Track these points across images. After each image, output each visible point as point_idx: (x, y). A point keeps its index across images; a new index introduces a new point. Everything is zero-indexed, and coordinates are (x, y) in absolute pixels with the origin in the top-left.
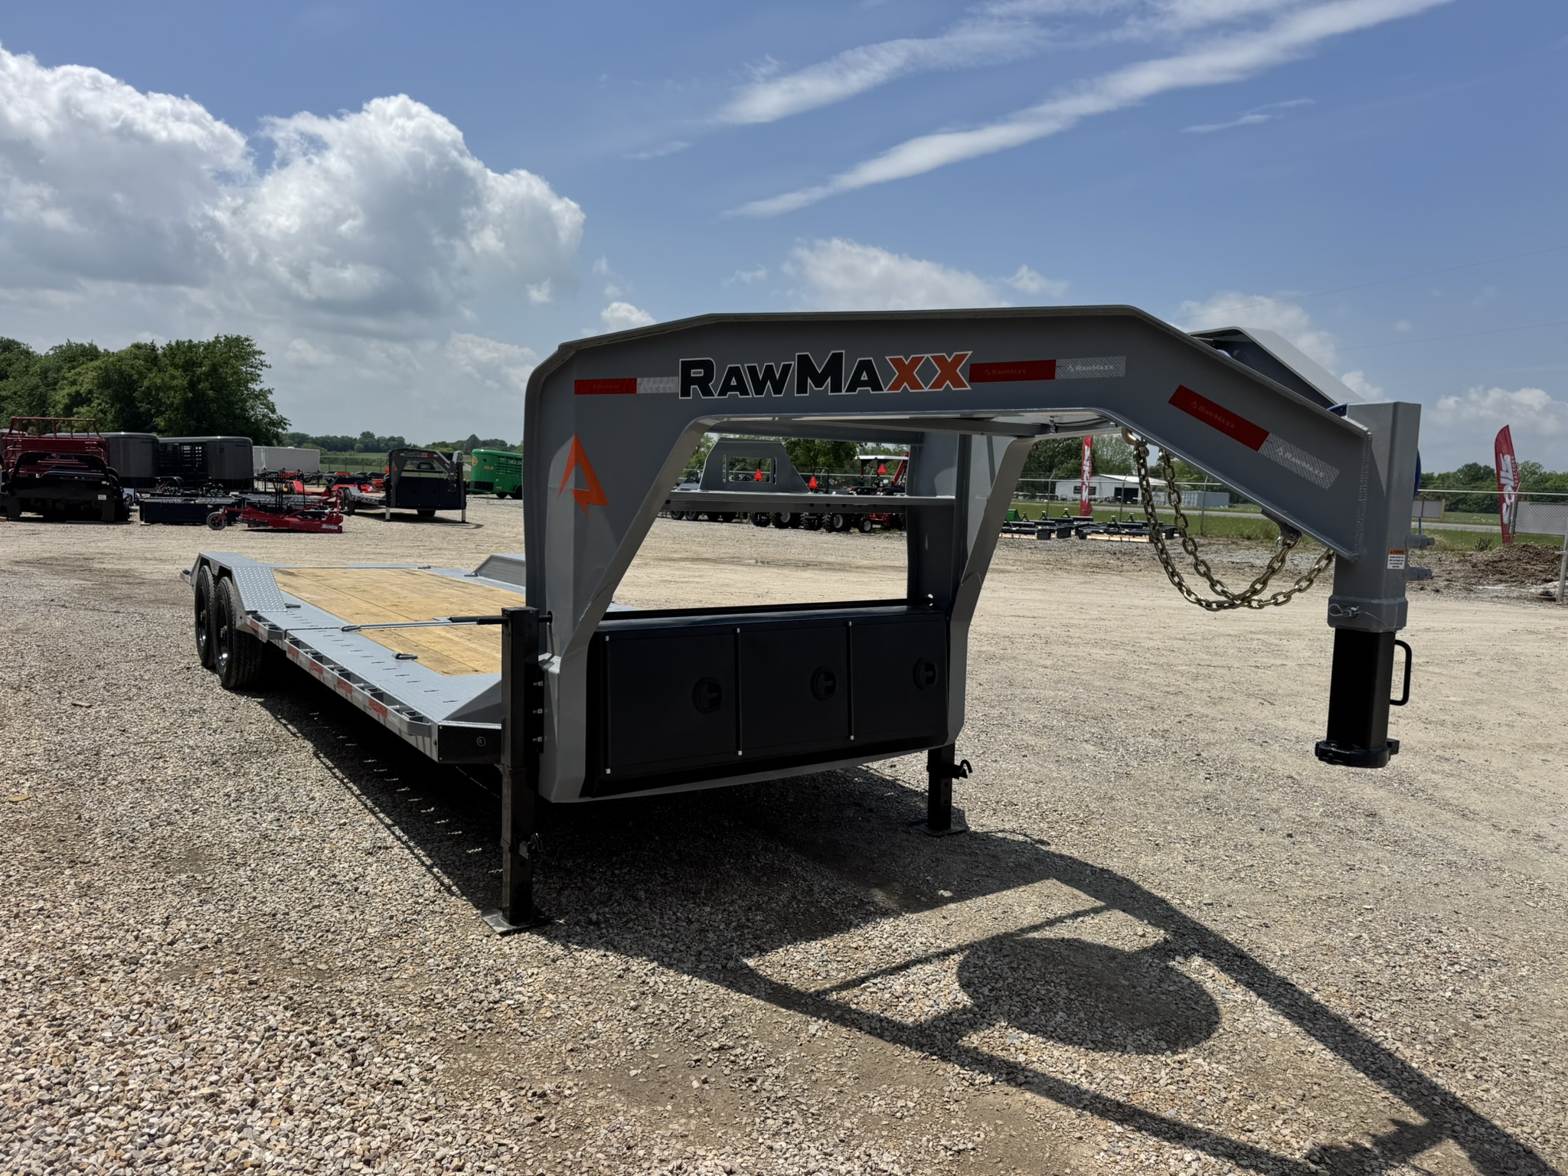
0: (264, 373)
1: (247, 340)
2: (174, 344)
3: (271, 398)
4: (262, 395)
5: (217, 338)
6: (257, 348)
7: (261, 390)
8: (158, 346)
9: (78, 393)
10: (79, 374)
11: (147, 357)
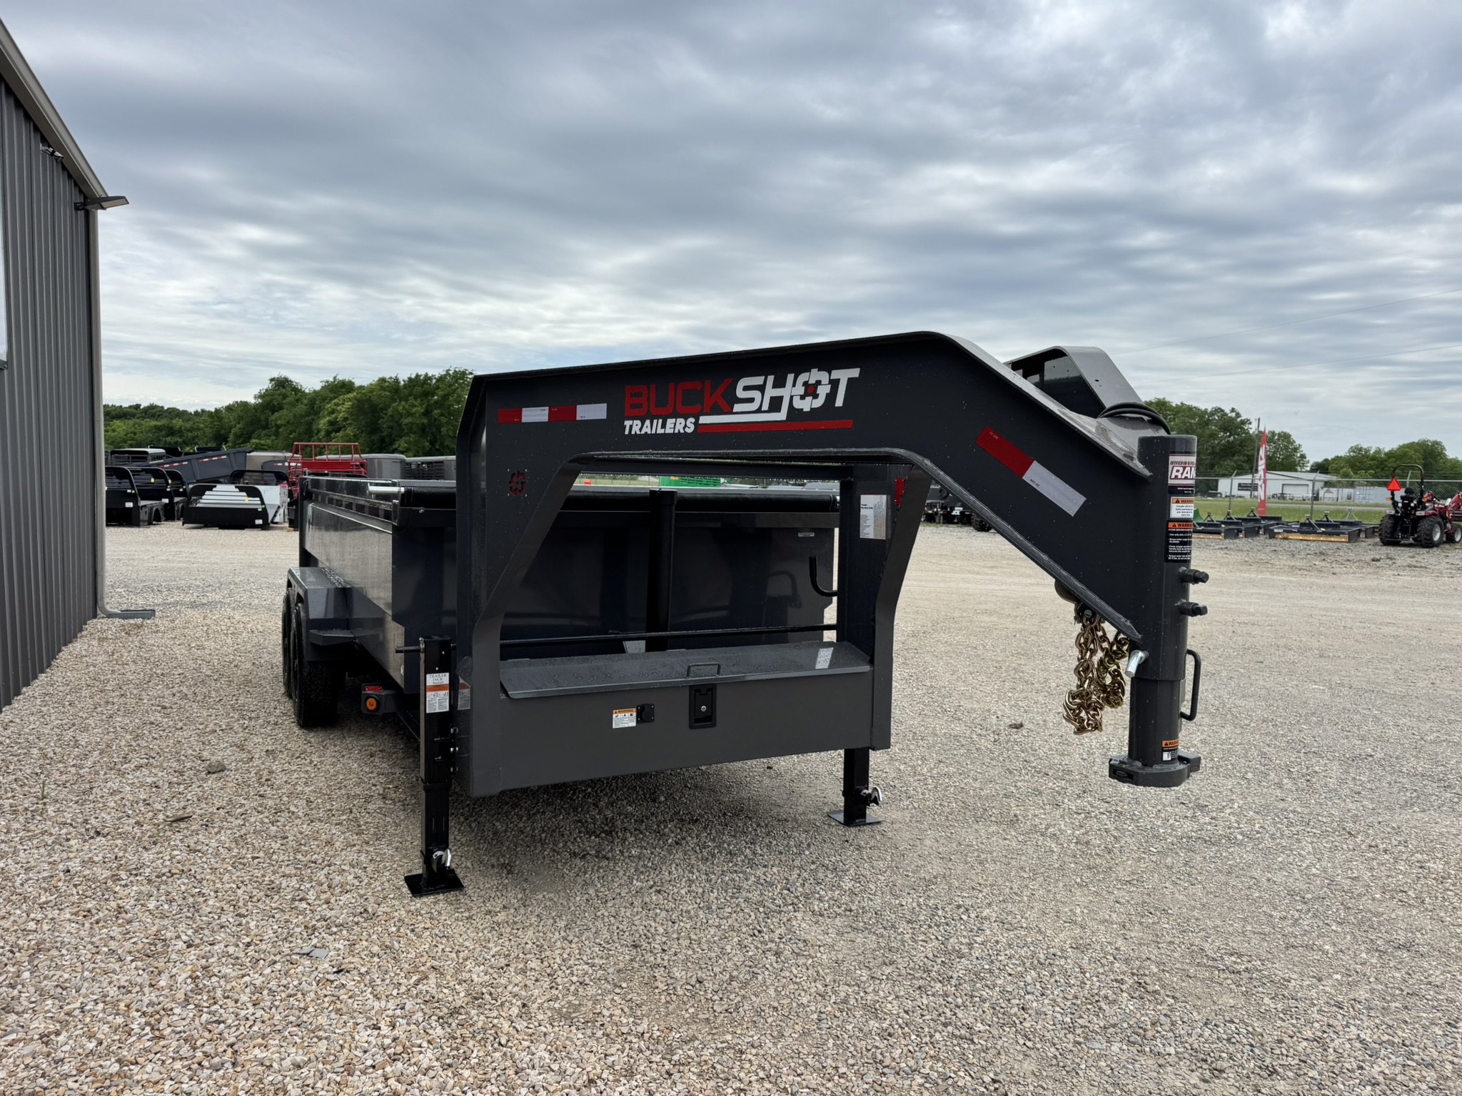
2: (413, 376)
5: (447, 371)
8: (399, 378)
9: (336, 421)
11: (389, 389)
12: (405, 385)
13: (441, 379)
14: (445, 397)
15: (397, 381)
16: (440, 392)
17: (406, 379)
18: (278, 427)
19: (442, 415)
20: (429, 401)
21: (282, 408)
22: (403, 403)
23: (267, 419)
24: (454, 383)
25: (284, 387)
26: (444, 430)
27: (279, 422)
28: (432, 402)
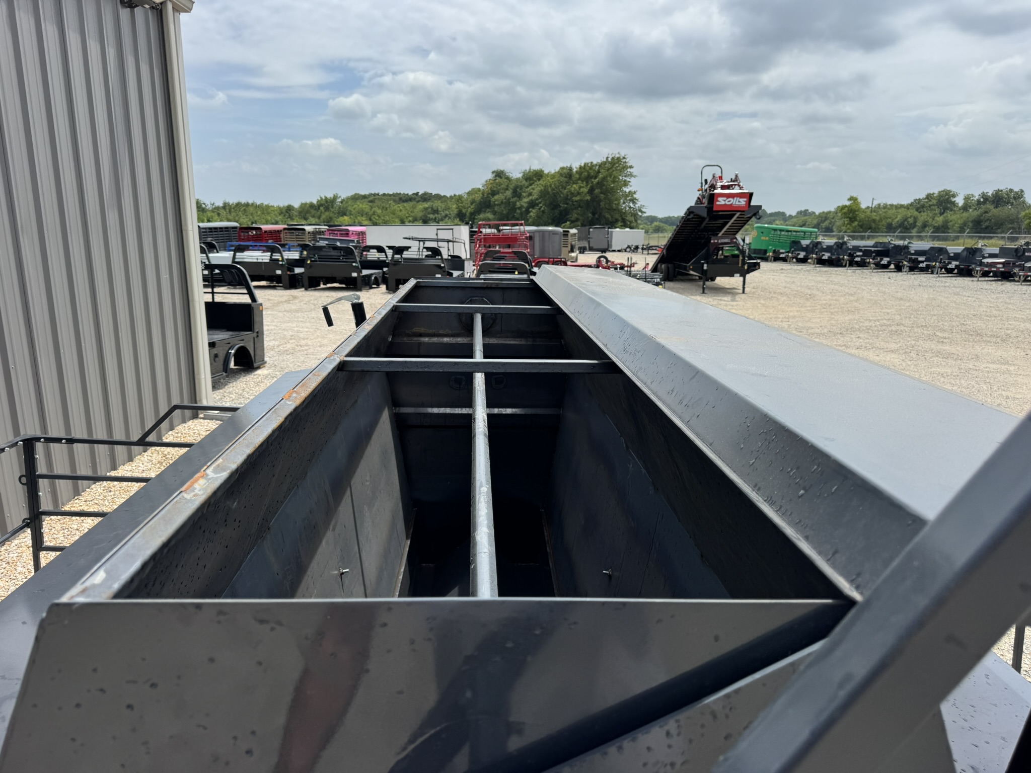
0: (633, 180)
1: (624, 158)
2: (583, 165)
3: (635, 196)
4: (631, 193)
5: (607, 158)
6: (629, 165)
7: (630, 192)
8: (574, 167)
9: (532, 200)
10: (533, 189)
11: (567, 175)
12: (577, 172)
13: (602, 165)
14: (604, 178)
15: (571, 169)
16: (601, 176)
17: (578, 167)
18: (495, 205)
19: (602, 193)
20: (592, 183)
21: (498, 193)
22: (574, 186)
23: (490, 201)
24: (611, 168)
25: (501, 177)
26: (602, 204)
27: (496, 203)
28: (595, 183)
